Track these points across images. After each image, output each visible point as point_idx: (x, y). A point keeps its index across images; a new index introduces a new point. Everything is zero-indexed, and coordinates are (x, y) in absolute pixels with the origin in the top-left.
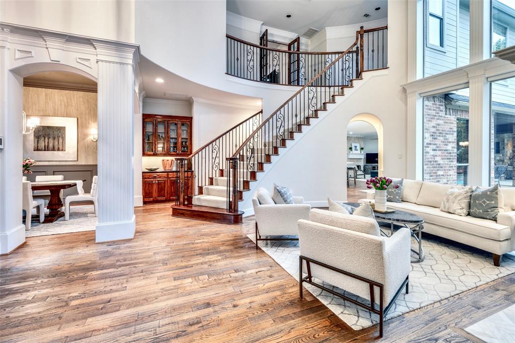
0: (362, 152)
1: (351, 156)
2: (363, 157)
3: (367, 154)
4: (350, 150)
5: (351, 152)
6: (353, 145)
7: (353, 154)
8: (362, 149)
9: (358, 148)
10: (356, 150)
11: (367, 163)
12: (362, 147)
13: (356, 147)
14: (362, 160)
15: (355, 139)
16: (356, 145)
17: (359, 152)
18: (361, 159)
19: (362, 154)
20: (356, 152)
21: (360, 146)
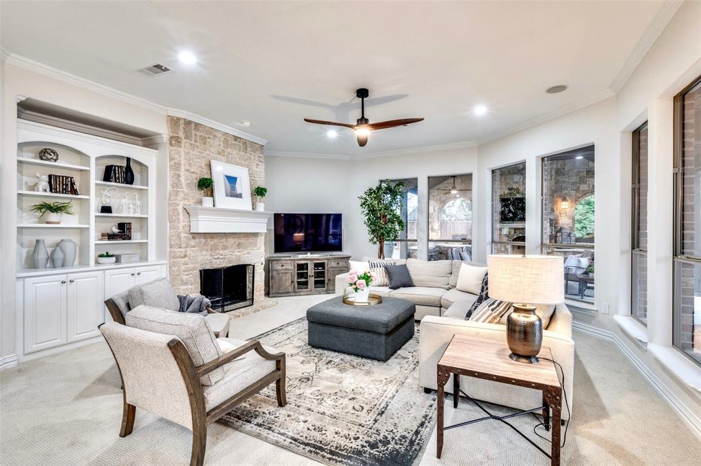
0: (261, 207)
1: (204, 224)
2: (263, 227)
3: (277, 217)
4: (198, 194)
5: (208, 202)
6: (220, 171)
7: (214, 210)
8: (260, 192)
9: (244, 187)
10: (233, 194)
11: (277, 250)
12: (261, 183)
13: (232, 180)
14: (261, 240)
15: (226, 141)
16: (233, 171)
17: (245, 204)
18: (255, 235)
19: (261, 215)
20: (233, 204)
21: (252, 180)
